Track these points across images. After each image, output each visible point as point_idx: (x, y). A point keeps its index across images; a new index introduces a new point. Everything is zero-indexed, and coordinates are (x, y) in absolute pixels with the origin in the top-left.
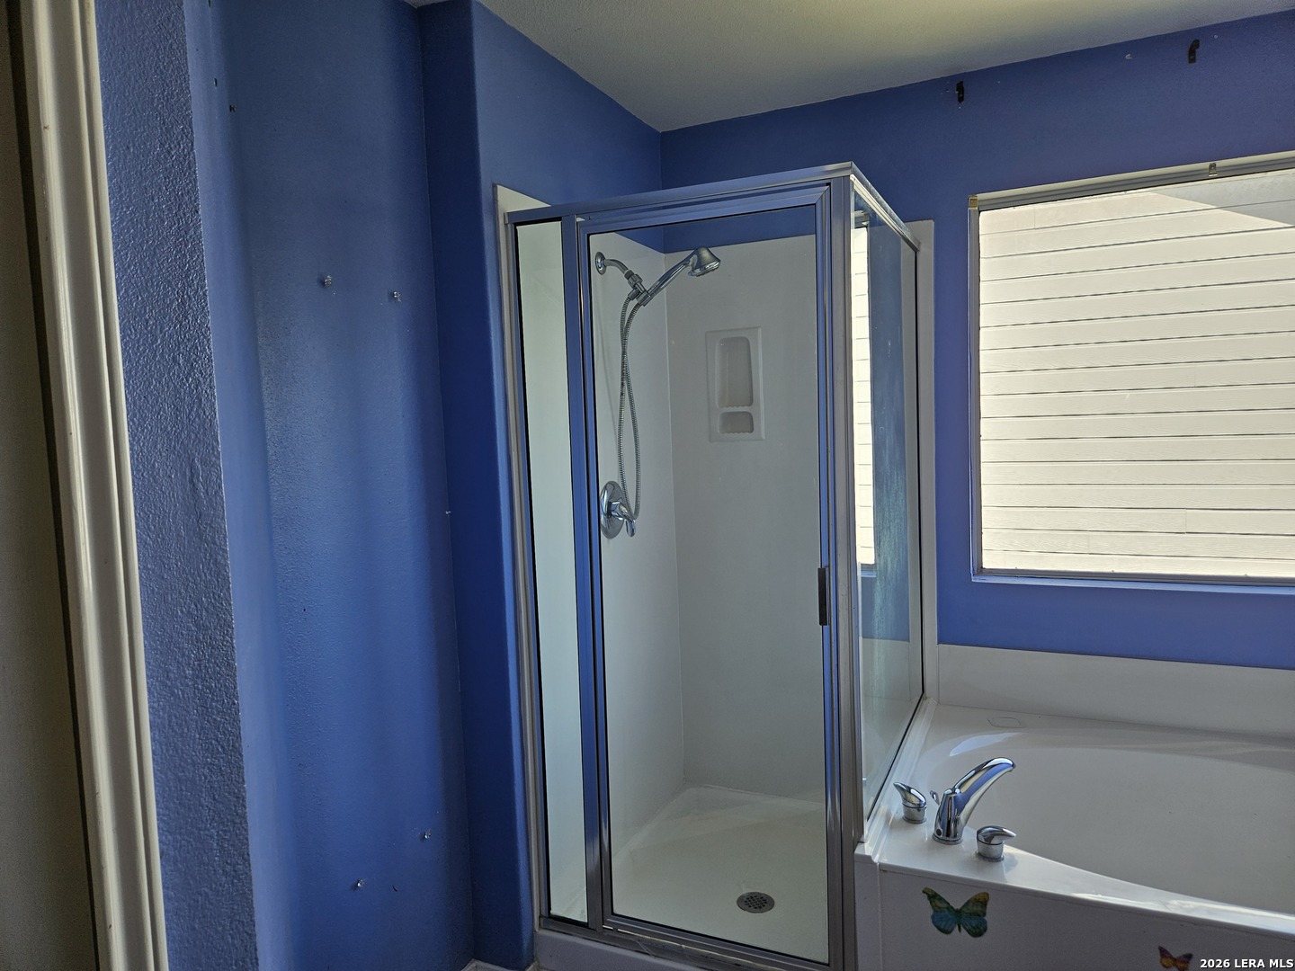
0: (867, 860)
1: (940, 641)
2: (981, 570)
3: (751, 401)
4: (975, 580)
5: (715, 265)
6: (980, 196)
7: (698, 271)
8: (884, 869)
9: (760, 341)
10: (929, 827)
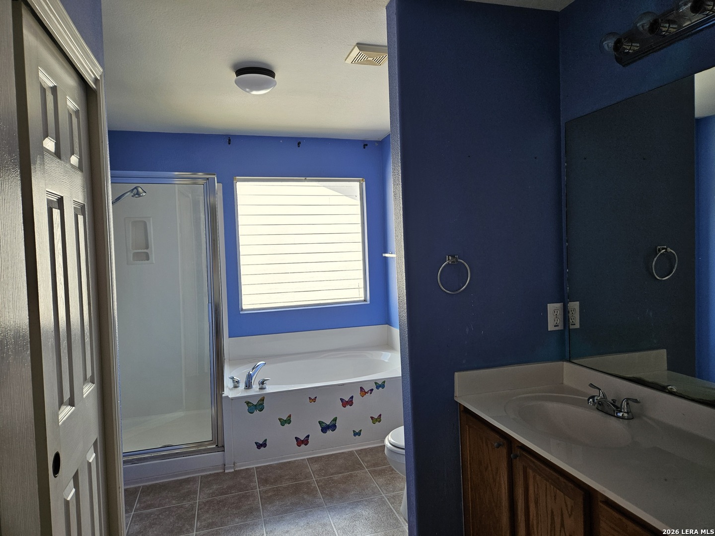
0: (227, 397)
1: (230, 337)
2: (242, 310)
3: (147, 247)
4: (241, 313)
5: (144, 194)
6: (237, 177)
7: (137, 196)
8: (232, 399)
9: (151, 223)
10: (242, 386)
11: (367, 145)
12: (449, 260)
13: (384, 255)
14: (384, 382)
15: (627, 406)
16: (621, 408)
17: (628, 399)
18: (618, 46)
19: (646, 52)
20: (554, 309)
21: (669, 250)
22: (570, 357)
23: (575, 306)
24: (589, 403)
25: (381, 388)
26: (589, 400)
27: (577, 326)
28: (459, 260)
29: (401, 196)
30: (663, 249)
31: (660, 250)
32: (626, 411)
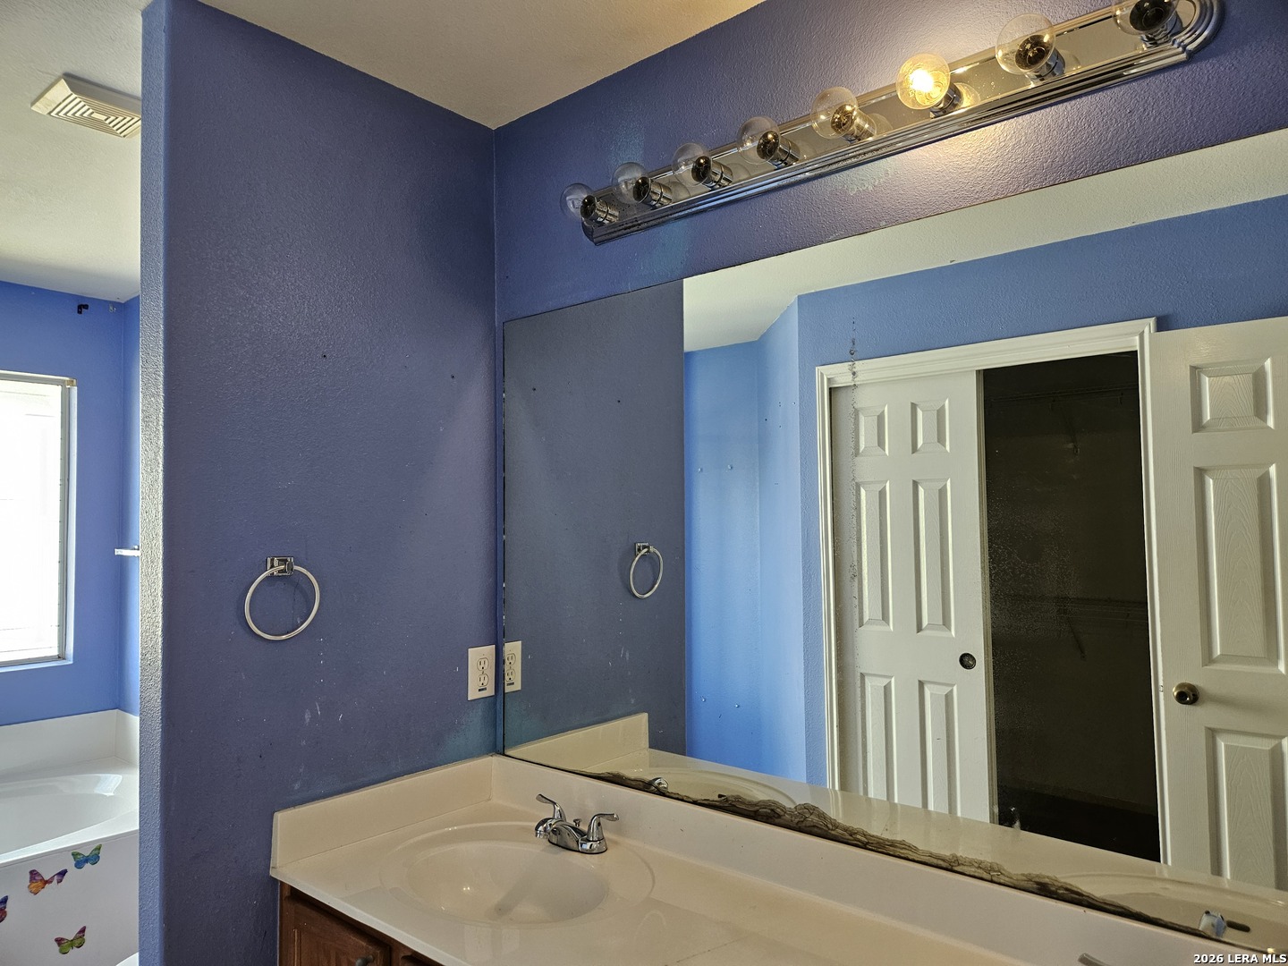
11: (86, 307)
12: (272, 566)
13: (118, 552)
14: (99, 849)
15: (597, 828)
16: (587, 834)
17: (600, 815)
18: (588, 208)
19: (630, 227)
20: (480, 658)
21: (652, 549)
22: (504, 747)
23: (513, 649)
24: (537, 834)
25: (88, 866)
26: (537, 829)
27: (517, 686)
28: (296, 568)
29: (161, 423)
30: (644, 547)
31: (639, 550)
32: (595, 839)
